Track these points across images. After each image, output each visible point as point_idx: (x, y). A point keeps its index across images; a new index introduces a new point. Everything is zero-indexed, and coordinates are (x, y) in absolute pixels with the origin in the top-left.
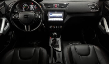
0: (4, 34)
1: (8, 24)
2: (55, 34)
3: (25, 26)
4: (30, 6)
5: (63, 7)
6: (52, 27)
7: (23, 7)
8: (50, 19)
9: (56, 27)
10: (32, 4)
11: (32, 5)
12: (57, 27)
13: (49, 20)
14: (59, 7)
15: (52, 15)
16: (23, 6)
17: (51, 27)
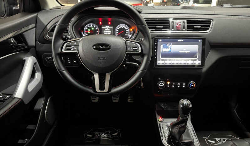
0: (26, 102)
1: (38, 75)
2: (186, 102)
3: (96, 77)
4: (104, 29)
5: (197, 29)
6: (166, 84)
7: (85, 31)
8: (161, 61)
9: (176, 85)
10: (108, 25)
11: (107, 27)
12: (182, 85)
13: (158, 62)
14: (189, 29)
15: (167, 50)
16: (86, 28)
17: (162, 84)
